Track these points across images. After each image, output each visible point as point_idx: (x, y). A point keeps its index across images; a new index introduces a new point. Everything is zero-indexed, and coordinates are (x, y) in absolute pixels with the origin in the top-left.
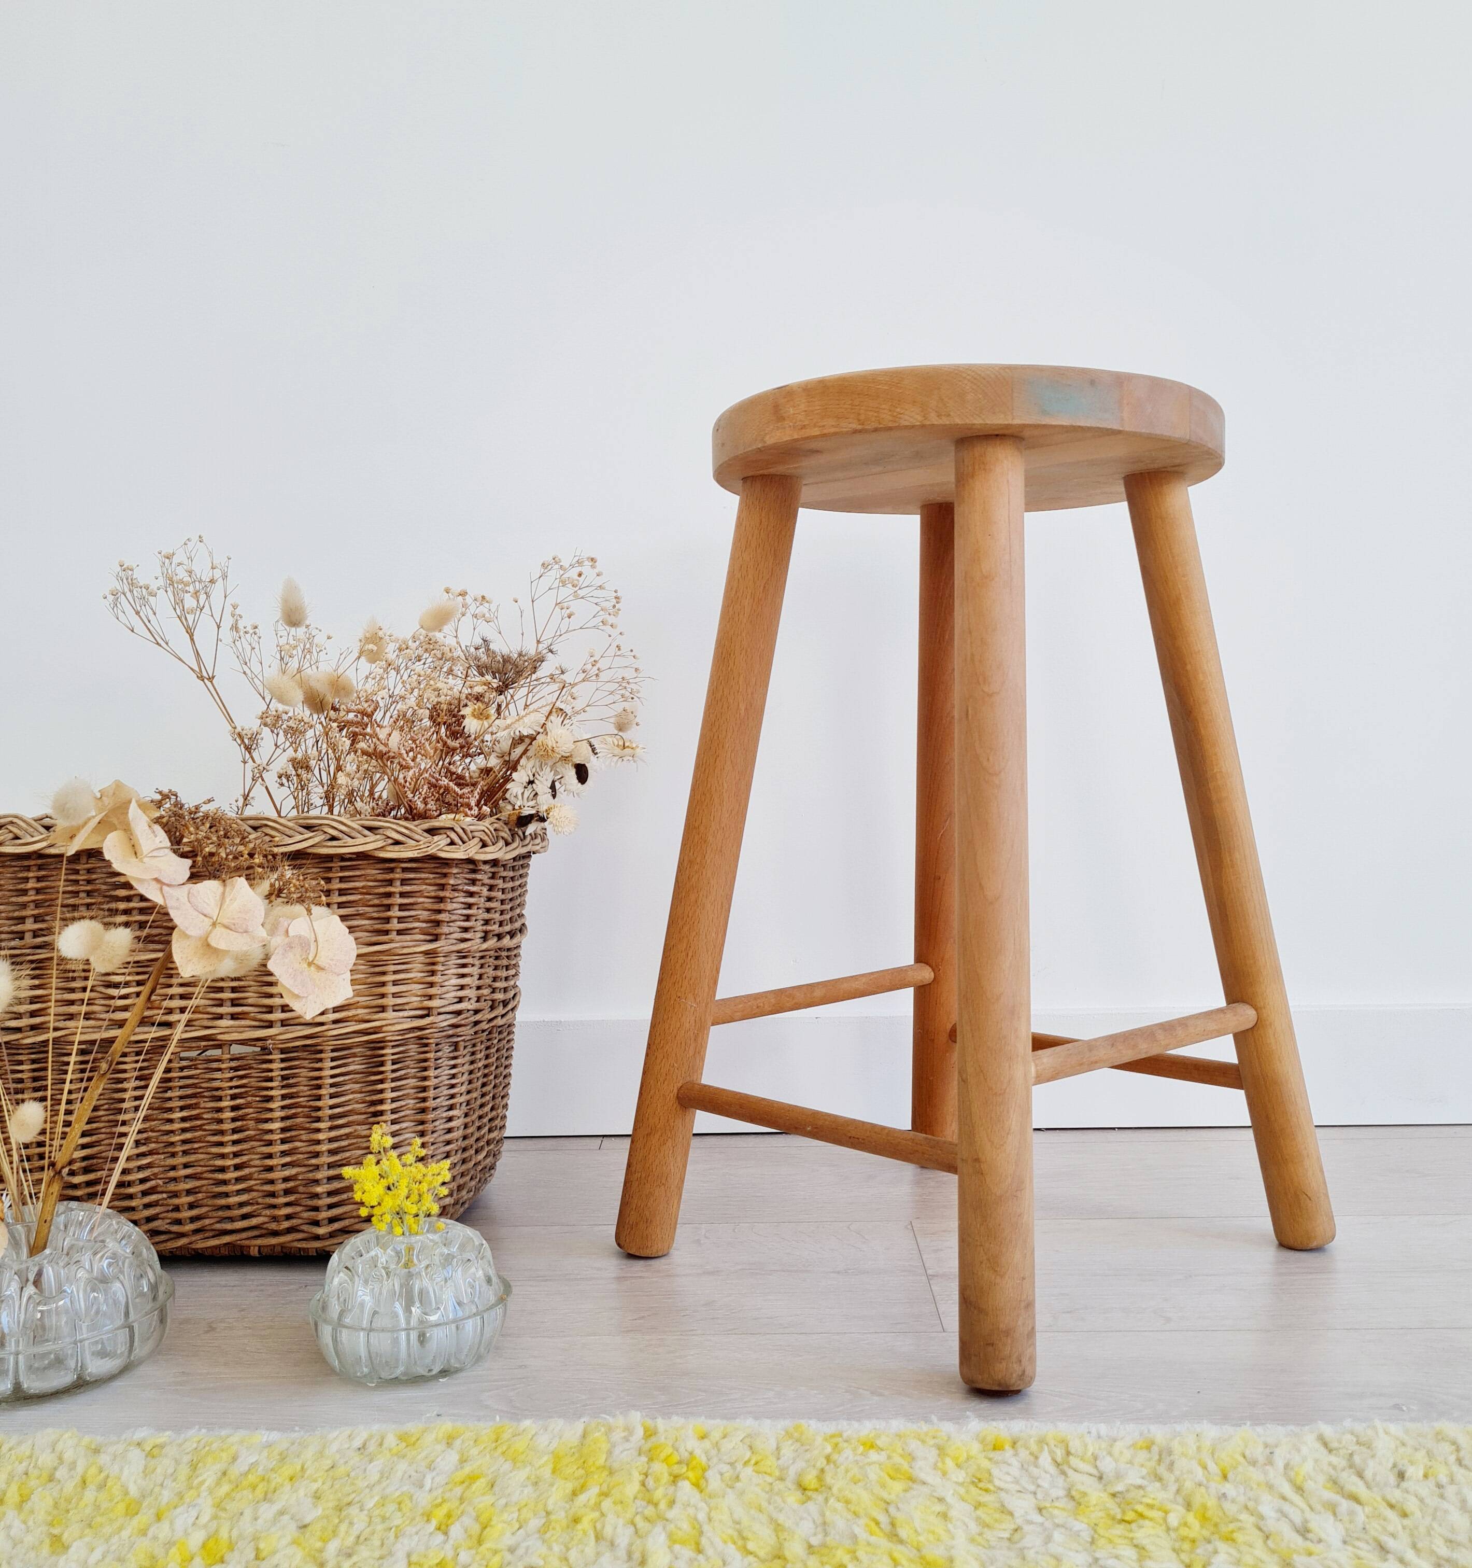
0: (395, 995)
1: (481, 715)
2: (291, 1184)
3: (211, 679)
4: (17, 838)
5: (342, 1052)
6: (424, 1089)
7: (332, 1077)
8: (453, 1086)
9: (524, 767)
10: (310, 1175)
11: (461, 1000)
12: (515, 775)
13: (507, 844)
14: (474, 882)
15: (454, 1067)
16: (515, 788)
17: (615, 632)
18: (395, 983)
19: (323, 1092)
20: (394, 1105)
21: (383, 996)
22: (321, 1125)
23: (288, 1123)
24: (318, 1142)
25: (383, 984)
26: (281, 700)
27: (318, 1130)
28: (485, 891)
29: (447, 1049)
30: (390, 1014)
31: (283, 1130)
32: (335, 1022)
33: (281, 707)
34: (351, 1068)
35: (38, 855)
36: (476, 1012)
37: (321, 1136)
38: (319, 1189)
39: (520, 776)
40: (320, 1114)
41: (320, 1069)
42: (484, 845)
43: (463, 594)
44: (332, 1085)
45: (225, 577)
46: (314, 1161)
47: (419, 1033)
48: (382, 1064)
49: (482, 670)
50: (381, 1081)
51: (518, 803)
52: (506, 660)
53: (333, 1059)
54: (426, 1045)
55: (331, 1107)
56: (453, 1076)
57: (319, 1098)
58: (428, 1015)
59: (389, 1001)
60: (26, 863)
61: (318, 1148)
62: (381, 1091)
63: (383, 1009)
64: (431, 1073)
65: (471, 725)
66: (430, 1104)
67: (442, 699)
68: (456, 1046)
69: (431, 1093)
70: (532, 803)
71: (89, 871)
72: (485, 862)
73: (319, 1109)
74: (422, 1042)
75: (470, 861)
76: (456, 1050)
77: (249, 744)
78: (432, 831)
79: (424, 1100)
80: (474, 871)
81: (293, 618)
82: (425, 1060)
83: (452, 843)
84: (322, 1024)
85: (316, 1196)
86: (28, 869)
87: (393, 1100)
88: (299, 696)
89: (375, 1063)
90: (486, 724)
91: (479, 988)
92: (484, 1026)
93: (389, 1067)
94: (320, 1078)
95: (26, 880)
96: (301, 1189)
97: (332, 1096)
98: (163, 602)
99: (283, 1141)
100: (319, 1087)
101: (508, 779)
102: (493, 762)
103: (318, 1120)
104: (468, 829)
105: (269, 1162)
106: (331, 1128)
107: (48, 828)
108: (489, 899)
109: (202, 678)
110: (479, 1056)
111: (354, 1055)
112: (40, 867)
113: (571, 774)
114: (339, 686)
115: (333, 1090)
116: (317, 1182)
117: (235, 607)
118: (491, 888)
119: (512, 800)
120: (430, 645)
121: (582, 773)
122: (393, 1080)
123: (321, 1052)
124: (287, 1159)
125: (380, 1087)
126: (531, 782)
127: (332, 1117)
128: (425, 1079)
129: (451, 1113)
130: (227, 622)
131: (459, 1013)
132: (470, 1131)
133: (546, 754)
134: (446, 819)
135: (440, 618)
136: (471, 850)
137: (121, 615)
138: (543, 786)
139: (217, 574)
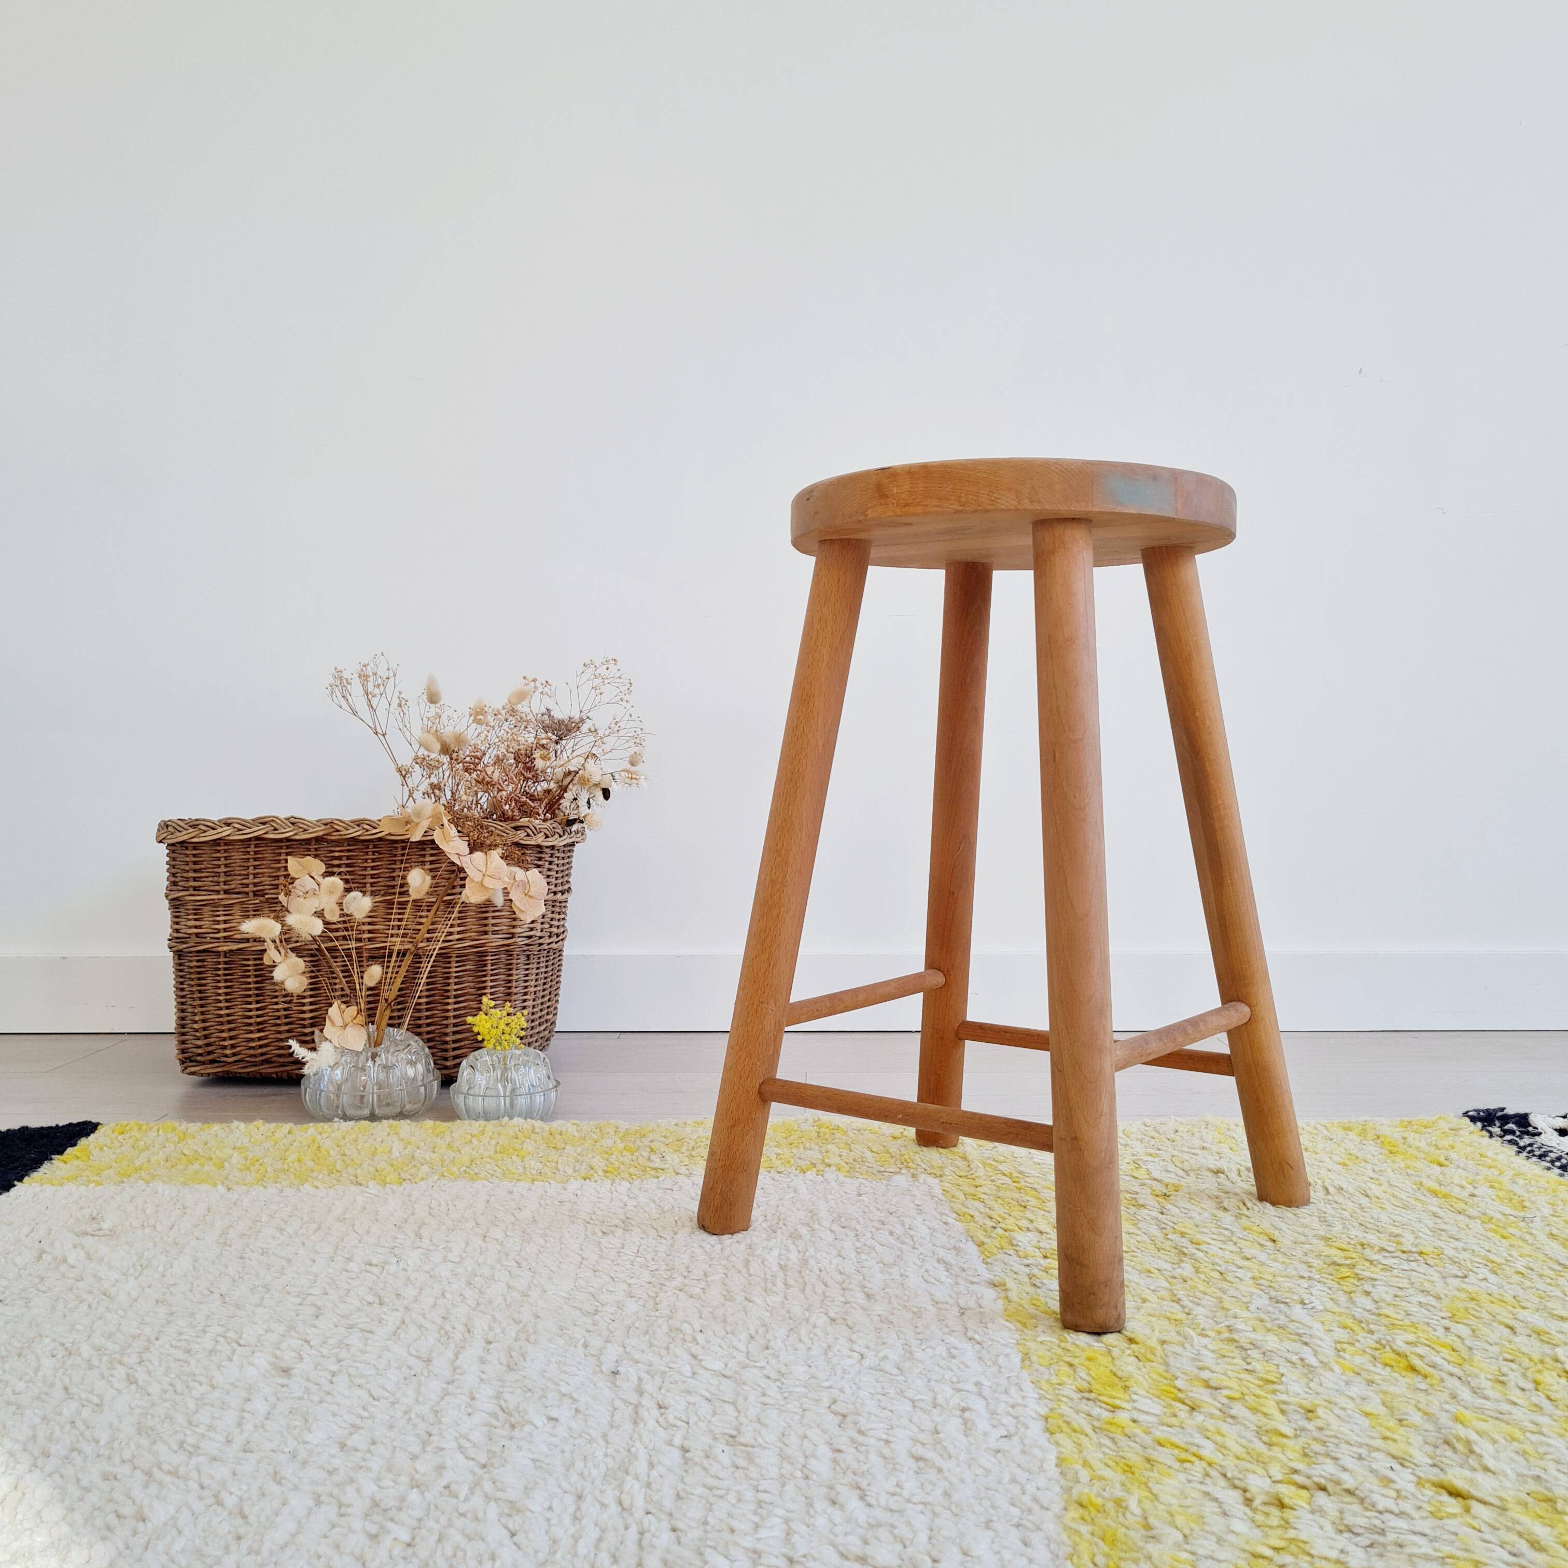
0: (493, 925)
1: (544, 758)
2: (431, 1036)
3: (384, 735)
4: (275, 829)
5: (462, 958)
6: (510, 981)
7: (456, 972)
8: (526, 981)
9: (571, 790)
10: (443, 1030)
11: (532, 929)
12: (565, 795)
13: (560, 836)
14: (540, 859)
15: (527, 969)
16: (565, 803)
17: (628, 706)
18: (494, 918)
19: (451, 981)
20: (492, 990)
21: (486, 925)
22: (450, 1001)
23: (430, 999)
24: (448, 1011)
25: (486, 918)
26: (427, 749)
27: (448, 1004)
28: (547, 866)
29: (523, 959)
30: (490, 936)
31: (427, 1003)
32: (458, 940)
33: (426, 753)
34: (467, 967)
35: (288, 839)
36: (541, 938)
37: (450, 1007)
38: (448, 1039)
39: (569, 796)
40: (448, 994)
41: (450, 968)
42: (547, 837)
43: (534, 680)
44: (456, 977)
45: (394, 675)
46: (445, 1022)
47: (507, 948)
48: (485, 965)
49: (545, 728)
50: (485, 976)
51: (567, 812)
52: (561, 722)
53: (457, 962)
54: (511, 955)
55: (456, 990)
56: (527, 975)
57: (448, 984)
58: (512, 938)
59: (490, 928)
60: (280, 844)
61: (447, 1014)
62: (485, 982)
63: (486, 933)
64: (514, 972)
65: (539, 764)
66: (515, 990)
67: (522, 747)
68: (528, 957)
69: (514, 984)
70: (576, 812)
71: (316, 849)
72: (547, 847)
73: (448, 991)
74: (509, 953)
75: (539, 846)
76: (529, 959)
77: (404, 774)
78: (516, 828)
79: (510, 988)
80: (541, 852)
81: (433, 698)
82: (511, 964)
83: (528, 835)
84: (451, 941)
85: (446, 1043)
86: (281, 848)
87: (492, 987)
88: (438, 747)
89: (481, 964)
90: (548, 764)
91: (542, 923)
92: (545, 947)
93: (489, 967)
94: (449, 973)
95: (280, 854)
96: (437, 1039)
97: (456, 984)
98: (356, 688)
99: (427, 1010)
100: (449, 978)
101: (561, 797)
102: (553, 785)
103: (448, 997)
104: (538, 827)
105: (419, 1022)
106: (455, 1003)
107: (293, 824)
108: (549, 870)
109: (376, 733)
110: (542, 965)
111: (469, 960)
112: (288, 847)
113: (600, 794)
114: (460, 740)
115: (456, 980)
116: (446, 1034)
117: (400, 693)
118: (551, 863)
119: (564, 809)
120: (513, 712)
121: (606, 794)
122: (492, 975)
123: (450, 957)
124: (429, 1021)
125: (484, 979)
126: (575, 799)
127: (456, 997)
128: (510, 975)
129: (525, 997)
130: (395, 702)
131: (530, 937)
132: (535, 1010)
133: (584, 782)
134: (524, 821)
135: (522, 696)
136: (539, 840)
137: (335, 698)
138: (582, 802)
139: (391, 674)
